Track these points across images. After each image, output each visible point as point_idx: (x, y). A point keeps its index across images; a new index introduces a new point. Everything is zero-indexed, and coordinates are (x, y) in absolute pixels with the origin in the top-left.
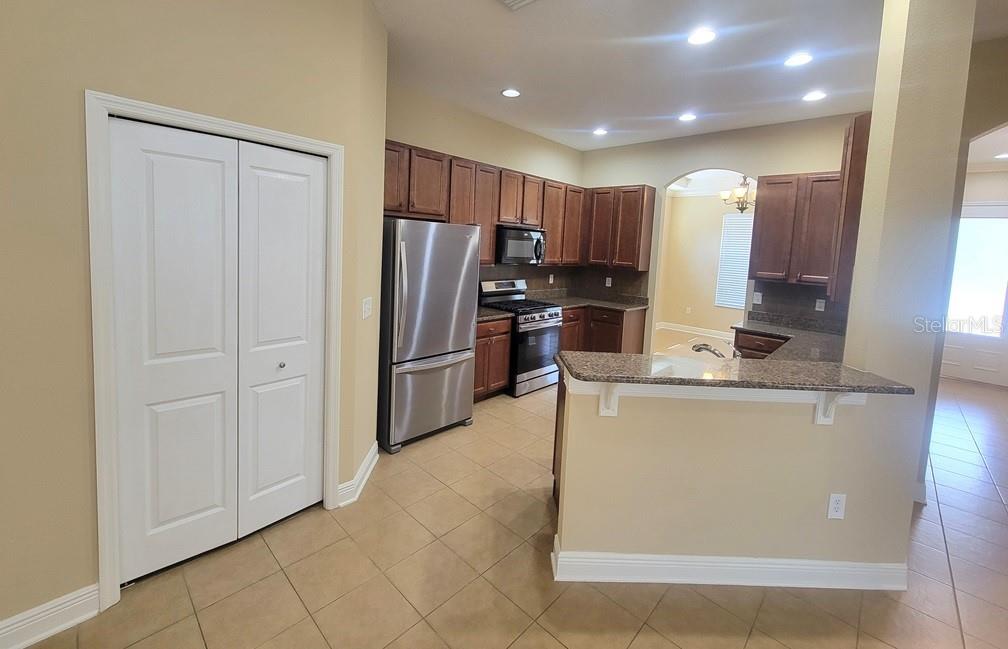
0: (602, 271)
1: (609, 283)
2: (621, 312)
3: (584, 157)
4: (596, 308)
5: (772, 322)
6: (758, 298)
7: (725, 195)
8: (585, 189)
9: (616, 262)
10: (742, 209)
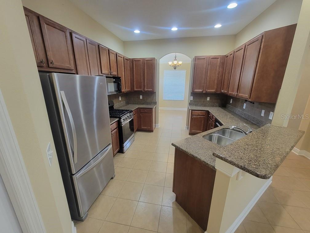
0: (139, 93)
1: (141, 97)
2: (152, 109)
3: (125, 44)
4: (142, 108)
5: (196, 105)
6: (192, 98)
7: (170, 63)
8: (130, 59)
9: (146, 89)
10: (175, 68)
